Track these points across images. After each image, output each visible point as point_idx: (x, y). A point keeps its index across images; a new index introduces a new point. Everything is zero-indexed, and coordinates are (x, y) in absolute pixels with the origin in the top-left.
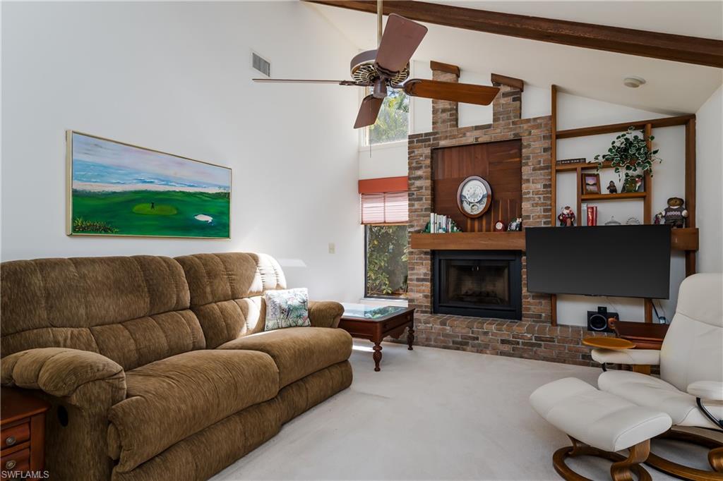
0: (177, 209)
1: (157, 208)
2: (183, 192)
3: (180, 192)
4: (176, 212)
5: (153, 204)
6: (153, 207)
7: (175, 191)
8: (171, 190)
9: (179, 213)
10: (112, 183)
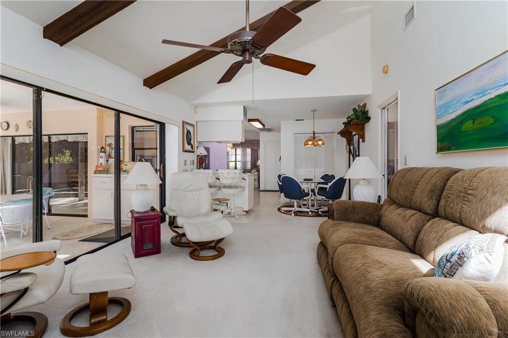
0: (494, 117)
1: (477, 122)
2: (499, 96)
3: (496, 96)
4: (492, 121)
5: (474, 119)
6: (474, 122)
7: (490, 99)
8: (487, 99)
9: (496, 120)
10: (451, 113)
